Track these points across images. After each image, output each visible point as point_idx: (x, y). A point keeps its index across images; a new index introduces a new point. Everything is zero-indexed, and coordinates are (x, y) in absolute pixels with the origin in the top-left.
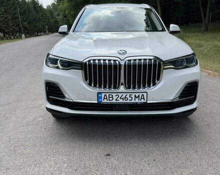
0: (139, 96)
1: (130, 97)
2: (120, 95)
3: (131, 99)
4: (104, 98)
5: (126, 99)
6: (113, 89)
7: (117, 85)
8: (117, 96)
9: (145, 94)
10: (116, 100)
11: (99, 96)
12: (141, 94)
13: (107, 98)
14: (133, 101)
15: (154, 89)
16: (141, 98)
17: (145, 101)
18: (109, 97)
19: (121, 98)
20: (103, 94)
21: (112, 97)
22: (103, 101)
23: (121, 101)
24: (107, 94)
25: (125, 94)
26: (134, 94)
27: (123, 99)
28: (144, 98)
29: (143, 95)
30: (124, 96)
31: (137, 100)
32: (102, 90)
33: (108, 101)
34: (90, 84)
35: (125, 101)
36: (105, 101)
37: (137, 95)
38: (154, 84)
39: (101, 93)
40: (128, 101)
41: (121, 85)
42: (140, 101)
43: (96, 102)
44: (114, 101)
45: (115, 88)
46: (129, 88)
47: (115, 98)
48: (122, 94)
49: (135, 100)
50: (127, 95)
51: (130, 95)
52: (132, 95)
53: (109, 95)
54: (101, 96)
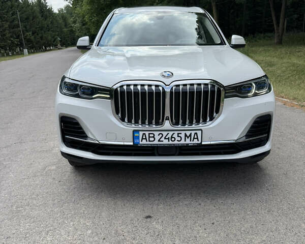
0: (190, 135)
2: (165, 133)
3: (179, 139)
4: (142, 139)
5: (173, 139)
6: (154, 126)
7: (161, 120)
8: (161, 135)
9: (199, 133)
10: (159, 141)
12: (193, 133)
13: (146, 139)
14: (183, 142)
15: (211, 126)
16: (194, 138)
17: (199, 142)
18: (149, 137)
19: (165, 138)
20: (141, 133)
21: (153, 137)
22: (141, 143)
23: (166, 142)
24: (147, 133)
25: (171, 133)
26: (183, 133)
27: (168, 138)
28: (197, 138)
29: (196, 133)
30: (169, 136)
31: (188, 141)
32: (140, 127)
33: (148, 143)
34: (123, 120)
35: (171, 142)
36: (144, 142)
37: (188, 133)
38: (212, 119)
39: (138, 131)
40: (176, 142)
41: (166, 119)
42: (191, 142)
43: (132, 144)
44: (156, 142)
45: (157, 124)
46: (177, 124)
47: (157, 138)
48: (167, 132)
49: (185, 141)
50: (174, 134)
51: (178, 134)
52: (181, 134)
53: (149, 134)
54: (138, 135)
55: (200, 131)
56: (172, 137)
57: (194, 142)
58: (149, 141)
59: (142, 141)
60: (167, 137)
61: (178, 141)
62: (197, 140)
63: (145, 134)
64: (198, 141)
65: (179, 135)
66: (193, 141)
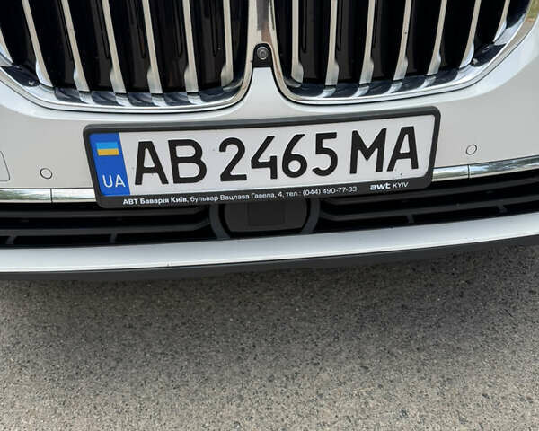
0: (380, 141)
1: (320, 150)
2: (252, 139)
3: (325, 161)
4: (141, 170)
5: (295, 166)
6: (197, 102)
7: (227, 71)
8: (232, 150)
9: (423, 126)
10: (226, 176)
11: (103, 151)
12: (394, 127)
13: (158, 169)
14: (341, 176)
15: (479, 90)
16: (397, 155)
17: (421, 171)
18: (176, 161)
19: (256, 164)
20: (130, 143)
21: (197, 159)
22: (135, 190)
23: (259, 180)
24: (161, 141)
25: (283, 136)
26: (344, 132)
27: (272, 164)
28: (412, 155)
29: (408, 132)
30: (277, 150)
31: (367, 172)
32: (123, 111)
33: (172, 188)
34: (22, 71)
35: (283, 181)
36: (151, 184)
37: (369, 132)
38: (486, 51)
39: (112, 132)
40: (309, 179)
41: (258, 63)
42: (385, 175)
43: (89, 194)
44: (212, 184)
45: (210, 87)
46: (314, 83)
47: (216, 161)
48: (264, 133)
49: (353, 170)
50: (297, 138)
51: (320, 137)
52: (333, 136)
53: (173, 145)
54: (115, 152)
55: (431, 119)
56: (288, 157)
57: (395, 175)
58: (178, 180)
59: (139, 181)
60: (265, 158)
61: (317, 171)
62: (408, 161)
63: (149, 145)
64: (415, 165)
65: (326, 144)
66: (391, 168)
